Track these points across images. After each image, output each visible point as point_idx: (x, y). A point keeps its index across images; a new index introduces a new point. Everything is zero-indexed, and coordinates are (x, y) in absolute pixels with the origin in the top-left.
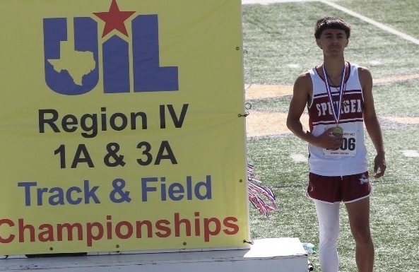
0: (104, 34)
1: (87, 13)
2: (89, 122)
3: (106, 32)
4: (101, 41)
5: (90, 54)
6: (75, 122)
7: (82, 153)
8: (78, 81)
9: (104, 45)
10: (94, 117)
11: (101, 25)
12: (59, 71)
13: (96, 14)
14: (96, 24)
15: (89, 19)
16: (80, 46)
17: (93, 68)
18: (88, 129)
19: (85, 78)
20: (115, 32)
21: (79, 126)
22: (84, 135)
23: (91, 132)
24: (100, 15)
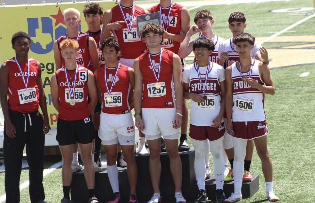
0: (56, 25)
1: (47, 15)
2: (50, 67)
3: (56, 24)
4: (54, 28)
5: (49, 35)
6: (44, 67)
7: (47, 81)
8: (44, 47)
9: (56, 30)
10: (52, 64)
11: (54, 21)
12: (35, 43)
13: (52, 16)
14: (51, 20)
15: (48, 18)
16: (45, 31)
17: (51, 41)
18: (50, 70)
19: (47, 46)
20: (60, 24)
21: (45, 68)
22: (48, 73)
23: (51, 71)
24: (53, 16)
